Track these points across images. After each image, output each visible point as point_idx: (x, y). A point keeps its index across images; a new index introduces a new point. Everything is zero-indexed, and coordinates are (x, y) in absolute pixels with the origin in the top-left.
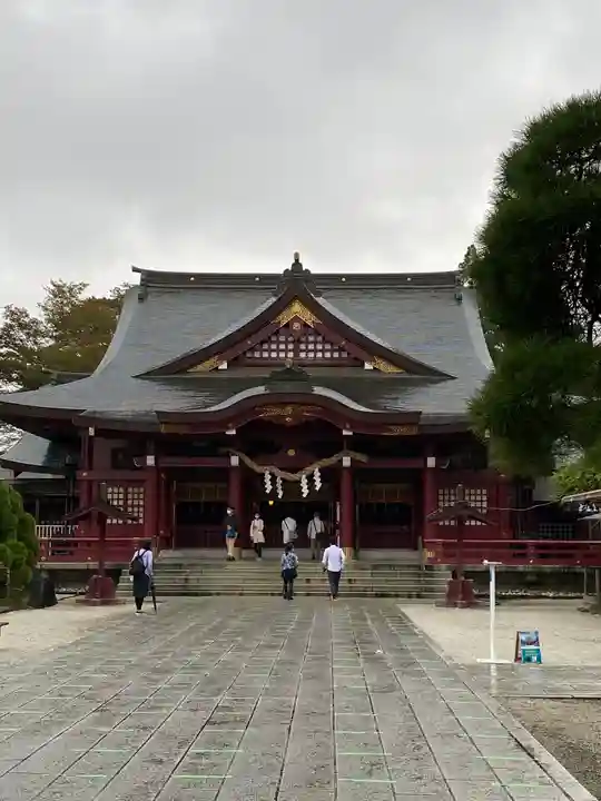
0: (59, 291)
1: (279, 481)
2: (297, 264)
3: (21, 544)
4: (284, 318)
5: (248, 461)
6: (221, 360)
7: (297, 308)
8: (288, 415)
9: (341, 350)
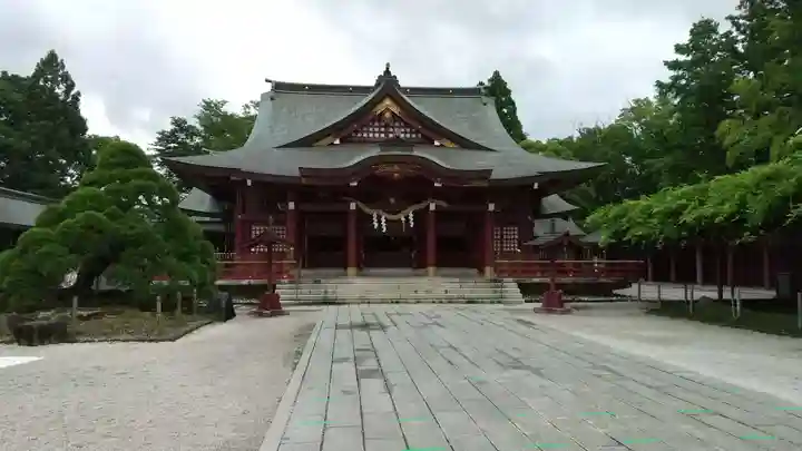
0: (208, 105)
1: (383, 220)
2: (387, 72)
3: (204, 266)
4: (380, 109)
5: (361, 205)
6: (336, 138)
7: (388, 102)
8: (396, 172)
9: (417, 132)
